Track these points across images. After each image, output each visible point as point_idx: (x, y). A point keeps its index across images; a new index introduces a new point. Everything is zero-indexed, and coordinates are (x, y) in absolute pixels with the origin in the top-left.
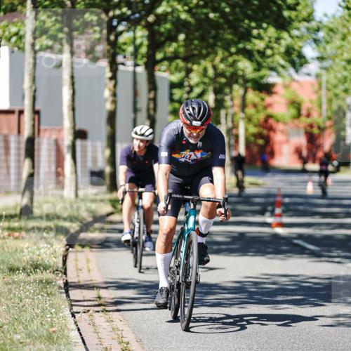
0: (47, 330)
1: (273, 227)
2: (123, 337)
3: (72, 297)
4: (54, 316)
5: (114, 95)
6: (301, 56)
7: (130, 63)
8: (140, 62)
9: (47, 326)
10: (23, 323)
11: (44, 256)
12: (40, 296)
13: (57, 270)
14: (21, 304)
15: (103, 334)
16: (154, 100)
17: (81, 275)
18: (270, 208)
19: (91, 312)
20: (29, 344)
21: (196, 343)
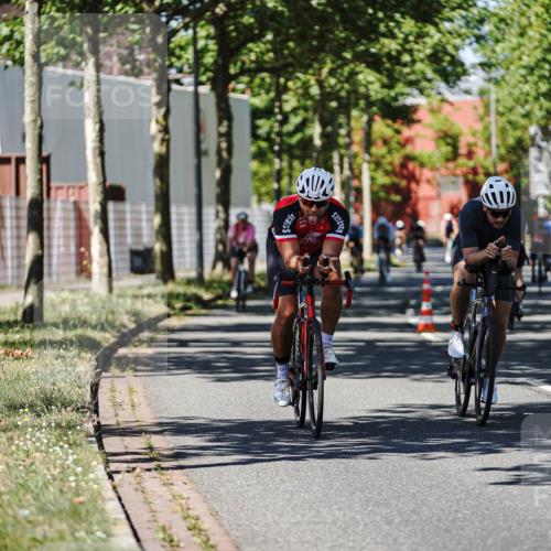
0: (70, 500)
1: (420, 332)
2: (189, 509)
3: (108, 449)
4: (81, 478)
6: (456, 62)
7: (188, 80)
8: (203, 78)
9: (69, 495)
10: (32, 491)
11: (63, 384)
12: (57, 448)
13: (83, 407)
14: (28, 462)
15: (157, 504)
16: (228, 136)
17: (120, 412)
18: (413, 302)
19: (138, 470)
20: (42, 524)
21: (303, 515)
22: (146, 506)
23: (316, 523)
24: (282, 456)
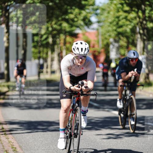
2: (13, 145)
5: (8, 39)
6: (90, 21)
15: (4, 144)
21: (45, 147)
22: (1, 144)
23: (49, 150)
24: (39, 131)
